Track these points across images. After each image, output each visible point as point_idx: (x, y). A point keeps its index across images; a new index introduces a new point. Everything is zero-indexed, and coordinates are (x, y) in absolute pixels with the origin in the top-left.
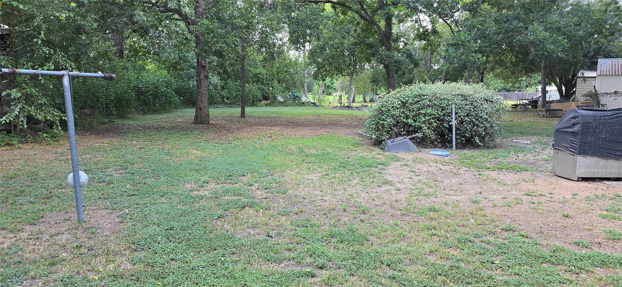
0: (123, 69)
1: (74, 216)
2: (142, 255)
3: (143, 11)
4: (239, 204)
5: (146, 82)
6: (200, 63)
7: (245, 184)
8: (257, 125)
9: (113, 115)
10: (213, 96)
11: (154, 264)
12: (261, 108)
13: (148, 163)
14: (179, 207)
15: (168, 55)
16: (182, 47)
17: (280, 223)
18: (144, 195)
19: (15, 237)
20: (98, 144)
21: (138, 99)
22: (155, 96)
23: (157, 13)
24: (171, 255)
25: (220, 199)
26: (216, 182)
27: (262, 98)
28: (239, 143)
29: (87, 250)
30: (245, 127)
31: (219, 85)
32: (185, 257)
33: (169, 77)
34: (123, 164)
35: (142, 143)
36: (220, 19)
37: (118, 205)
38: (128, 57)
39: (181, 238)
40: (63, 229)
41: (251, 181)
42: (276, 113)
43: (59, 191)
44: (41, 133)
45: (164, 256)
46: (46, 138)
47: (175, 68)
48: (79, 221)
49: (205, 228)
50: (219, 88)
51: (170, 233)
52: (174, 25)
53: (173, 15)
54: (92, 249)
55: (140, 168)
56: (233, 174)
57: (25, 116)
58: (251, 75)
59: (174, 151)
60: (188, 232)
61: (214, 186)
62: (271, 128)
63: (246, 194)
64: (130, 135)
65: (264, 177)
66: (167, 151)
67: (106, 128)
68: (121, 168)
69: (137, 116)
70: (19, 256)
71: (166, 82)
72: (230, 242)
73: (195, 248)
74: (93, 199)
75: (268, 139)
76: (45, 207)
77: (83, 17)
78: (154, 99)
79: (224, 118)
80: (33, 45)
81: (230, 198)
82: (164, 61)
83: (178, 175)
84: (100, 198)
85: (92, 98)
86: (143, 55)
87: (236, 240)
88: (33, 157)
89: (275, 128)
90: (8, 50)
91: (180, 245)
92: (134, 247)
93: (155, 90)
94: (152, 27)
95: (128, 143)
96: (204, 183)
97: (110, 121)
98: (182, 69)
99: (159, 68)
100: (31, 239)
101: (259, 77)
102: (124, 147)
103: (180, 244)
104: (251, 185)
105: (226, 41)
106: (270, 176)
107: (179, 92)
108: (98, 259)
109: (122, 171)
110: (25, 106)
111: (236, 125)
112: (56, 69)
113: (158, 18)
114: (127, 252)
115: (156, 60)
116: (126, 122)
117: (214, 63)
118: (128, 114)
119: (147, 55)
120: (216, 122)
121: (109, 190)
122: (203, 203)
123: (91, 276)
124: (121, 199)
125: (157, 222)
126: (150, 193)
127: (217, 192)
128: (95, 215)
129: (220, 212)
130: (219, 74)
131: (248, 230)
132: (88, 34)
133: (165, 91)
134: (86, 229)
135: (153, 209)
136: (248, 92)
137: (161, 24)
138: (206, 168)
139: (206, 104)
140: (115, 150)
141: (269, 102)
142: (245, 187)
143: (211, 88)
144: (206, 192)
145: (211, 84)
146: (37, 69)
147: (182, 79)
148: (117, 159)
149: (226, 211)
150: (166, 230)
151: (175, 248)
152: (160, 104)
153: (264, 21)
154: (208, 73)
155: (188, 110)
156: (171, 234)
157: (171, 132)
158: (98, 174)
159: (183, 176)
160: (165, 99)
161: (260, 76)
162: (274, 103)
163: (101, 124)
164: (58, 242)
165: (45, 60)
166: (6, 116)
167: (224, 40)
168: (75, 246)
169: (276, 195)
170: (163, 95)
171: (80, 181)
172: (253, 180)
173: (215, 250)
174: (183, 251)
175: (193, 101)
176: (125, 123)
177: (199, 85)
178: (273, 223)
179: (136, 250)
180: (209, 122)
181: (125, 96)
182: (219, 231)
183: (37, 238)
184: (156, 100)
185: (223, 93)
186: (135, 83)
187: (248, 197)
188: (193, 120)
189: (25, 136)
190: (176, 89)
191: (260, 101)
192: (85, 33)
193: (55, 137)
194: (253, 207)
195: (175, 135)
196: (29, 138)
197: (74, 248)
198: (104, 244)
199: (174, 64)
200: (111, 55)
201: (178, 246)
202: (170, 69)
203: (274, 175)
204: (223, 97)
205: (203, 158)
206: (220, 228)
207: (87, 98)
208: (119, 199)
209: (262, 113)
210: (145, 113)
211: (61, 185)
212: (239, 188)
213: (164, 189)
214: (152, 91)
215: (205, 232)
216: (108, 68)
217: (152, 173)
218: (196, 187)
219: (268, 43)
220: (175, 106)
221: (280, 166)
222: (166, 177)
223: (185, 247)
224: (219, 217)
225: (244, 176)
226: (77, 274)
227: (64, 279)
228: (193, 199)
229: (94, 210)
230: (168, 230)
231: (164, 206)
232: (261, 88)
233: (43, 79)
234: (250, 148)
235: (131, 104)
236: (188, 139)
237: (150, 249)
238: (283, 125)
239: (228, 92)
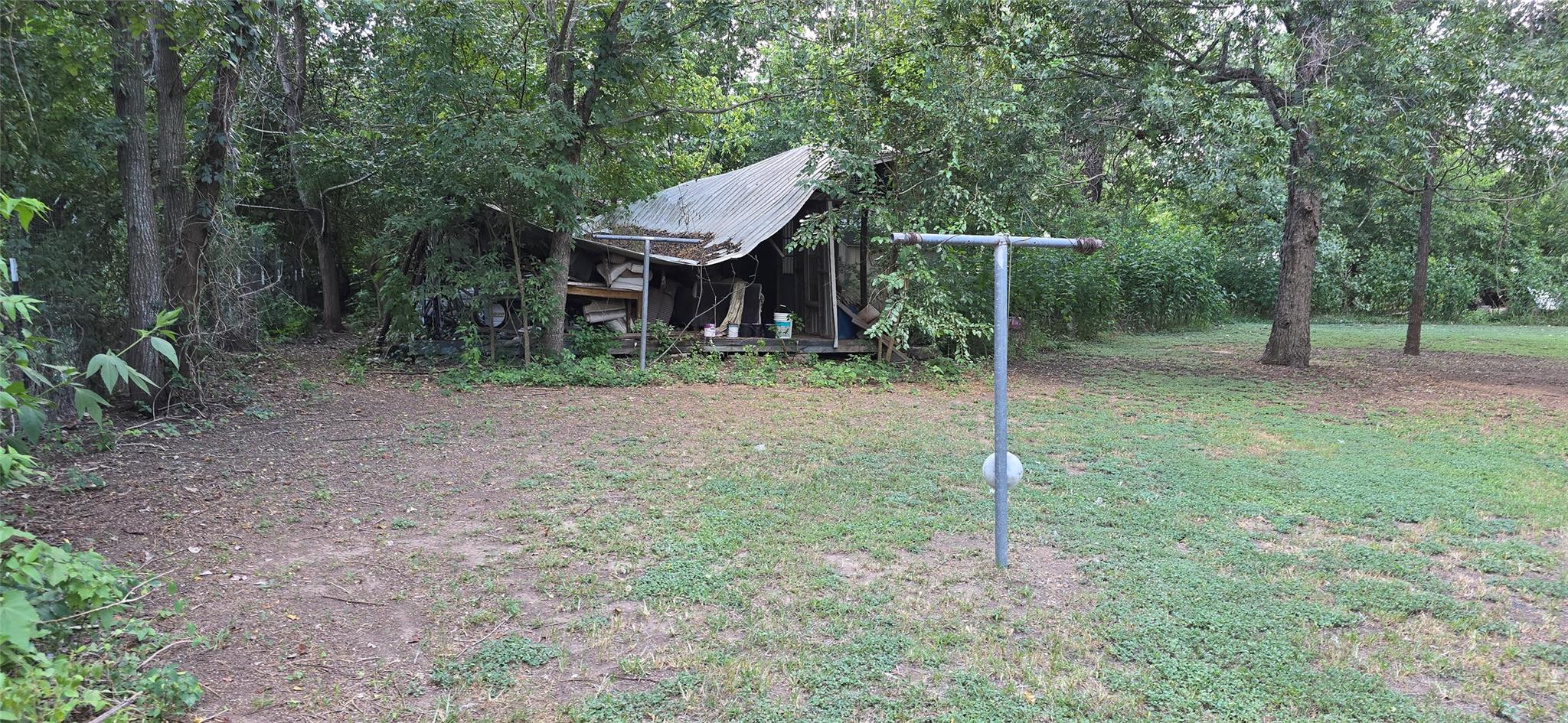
0: (1098, 226)
1: (990, 552)
2: (1131, 672)
3: (1169, 84)
4: (1399, 599)
5: (1148, 255)
6: (1296, 205)
7: (1419, 548)
8: (1458, 378)
9: (1067, 332)
10: (1322, 290)
11: (1161, 703)
12: (1476, 329)
13: (1145, 451)
14: (1222, 574)
15: (1210, 187)
16: (1257, 164)
17: (1540, 685)
18: (1137, 530)
19: (883, 570)
20: (1034, 397)
21: (1127, 297)
22: (1168, 289)
23: (1200, 85)
24: (1203, 693)
25: (1339, 577)
26: (1328, 527)
27: (1480, 300)
28: (1398, 426)
29: (1012, 630)
30: (1417, 382)
31: (1343, 261)
32: (1241, 709)
33: (1205, 242)
34: (1088, 448)
35: (1130, 402)
36: (1370, 83)
37: (1077, 541)
38: (1111, 196)
39: (1229, 657)
40: (967, 574)
41: (1438, 540)
42: (1529, 344)
43: (959, 488)
44: (927, 364)
45: (1185, 691)
46: (937, 375)
47: (1224, 220)
48: (998, 562)
49: (1295, 644)
50: (1342, 268)
51: (1199, 635)
52: (1241, 110)
53: (1236, 85)
54: (1022, 632)
55: (1125, 463)
56: (1380, 511)
57: (906, 326)
58: (1448, 230)
59: (1210, 429)
60: (1248, 646)
61: (1321, 536)
62: (1508, 389)
63: (1421, 576)
64: (1104, 382)
65: (1483, 535)
66: (1192, 429)
67: (1051, 361)
68: (1083, 456)
69: (1122, 337)
70: (889, 611)
71: (1197, 254)
72: (1368, 700)
73: (1268, 692)
74: (1025, 517)
75: (1495, 423)
76: (933, 518)
77: (1034, 112)
78: (1165, 296)
79: (1350, 352)
80: (933, 182)
81: (1368, 578)
82: (1198, 203)
83: (1221, 492)
84: (1038, 519)
85: (1028, 292)
86: (1147, 190)
87: (1391, 700)
88: (912, 411)
89: (1525, 390)
90: (889, 194)
91: (1225, 674)
92: (1113, 650)
93: (1168, 276)
94: (1184, 121)
95: (1099, 399)
96: (1291, 522)
97: (1060, 346)
98: (1242, 222)
99: (1184, 221)
100: (909, 580)
101: (1474, 238)
102: (1089, 408)
103: (1226, 671)
104: (1437, 553)
105: (1385, 141)
106: (1504, 535)
107: (1227, 279)
108: (1035, 657)
109: (1084, 464)
110: (909, 307)
111: (1389, 374)
112: (971, 231)
113: (1202, 99)
114: (1098, 658)
115: (1178, 201)
116: (1095, 350)
117: (1336, 201)
118: (1101, 330)
119: (1156, 189)
120: (1326, 363)
121: (1056, 503)
122: (1289, 575)
123: (1022, 691)
124: (1084, 530)
125: (1166, 602)
126: (1150, 526)
127: (1330, 553)
128: (1030, 554)
129: (1339, 611)
130: (1346, 230)
131: (1428, 682)
132: (1040, 149)
133: (1192, 276)
134: (1011, 584)
135: (1157, 567)
136: (1433, 280)
137: (1207, 111)
138: (1296, 485)
139: (1303, 313)
140: (1069, 413)
141: (1502, 309)
142: (1419, 554)
143: (1319, 269)
144: (1298, 550)
145: (1319, 259)
146: (937, 232)
147: (1240, 246)
148: (1074, 435)
149: (1357, 611)
150: (1189, 627)
151: (1212, 678)
152: (1177, 310)
153: (1517, 71)
154: (1318, 229)
155: (1248, 326)
156: (1203, 641)
157: (1201, 380)
158: (1035, 464)
159: (1232, 495)
160: (1192, 298)
161: (1477, 233)
162: (1522, 314)
163: (1041, 351)
164: (958, 599)
165: (952, 211)
166: (877, 324)
167: (1377, 138)
168: (989, 615)
169: (1527, 596)
170: (1187, 288)
171: (1008, 473)
172: (1446, 539)
173: (1325, 711)
174: (1233, 691)
175: (1265, 304)
176: (1093, 352)
177: (1288, 262)
178: (1515, 679)
179: (1116, 658)
180: (1306, 361)
181: (1096, 290)
182: (1336, 662)
183: (921, 582)
184: (1168, 299)
185: (1355, 285)
186: (1123, 257)
187: (1428, 586)
188: (1261, 354)
189: (899, 368)
190: (1221, 272)
191: (1473, 306)
192: (1034, 148)
193: (951, 375)
194: (1446, 617)
195: (1215, 390)
196: (907, 372)
197: (987, 619)
198: (1048, 627)
199: (1220, 208)
200: (1076, 195)
201: (1222, 676)
202: (1210, 221)
203: (1517, 533)
204: (1352, 295)
205: (1287, 457)
206: (1339, 655)
207: (1018, 292)
208: (1078, 528)
209: (1475, 342)
210: (1139, 330)
211: (962, 477)
212: (1397, 554)
213: (1183, 520)
214: (1162, 277)
215: (1295, 656)
216: (1066, 225)
217: (1155, 477)
218: (1268, 529)
219: (1525, 136)
220: (1214, 314)
221: (1543, 508)
222: (1190, 493)
223: (1240, 684)
224: (1337, 626)
225: (1413, 521)
226: (993, 678)
227: (969, 682)
228: (1260, 562)
229: (1027, 544)
230: (1195, 627)
231: (1184, 565)
232: (1480, 270)
233: (944, 252)
234: (1434, 443)
235: (1109, 309)
236: (1246, 402)
237: (1151, 663)
238: (1554, 383)
239: (1370, 281)
